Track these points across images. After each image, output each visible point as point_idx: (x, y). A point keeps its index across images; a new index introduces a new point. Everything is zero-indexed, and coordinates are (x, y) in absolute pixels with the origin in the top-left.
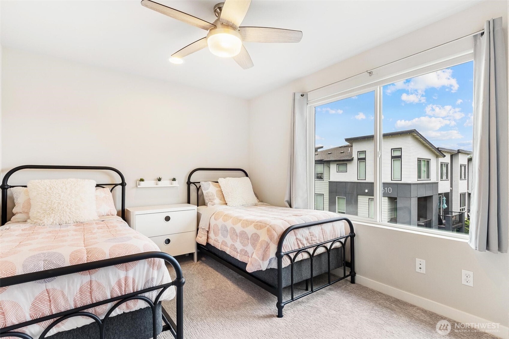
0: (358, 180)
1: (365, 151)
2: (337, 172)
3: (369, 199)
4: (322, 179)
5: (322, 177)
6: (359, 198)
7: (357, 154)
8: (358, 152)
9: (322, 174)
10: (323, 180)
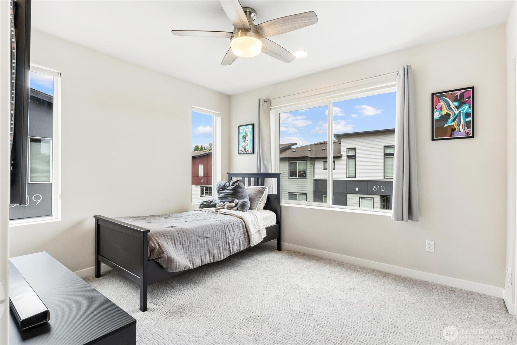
0: (347, 178)
1: (356, 148)
2: (323, 170)
3: (360, 197)
4: (305, 177)
5: (304, 175)
6: (348, 197)
7: (346, 151)
8: (347, 149)
9: (305, 171)
10: (306, 179)
